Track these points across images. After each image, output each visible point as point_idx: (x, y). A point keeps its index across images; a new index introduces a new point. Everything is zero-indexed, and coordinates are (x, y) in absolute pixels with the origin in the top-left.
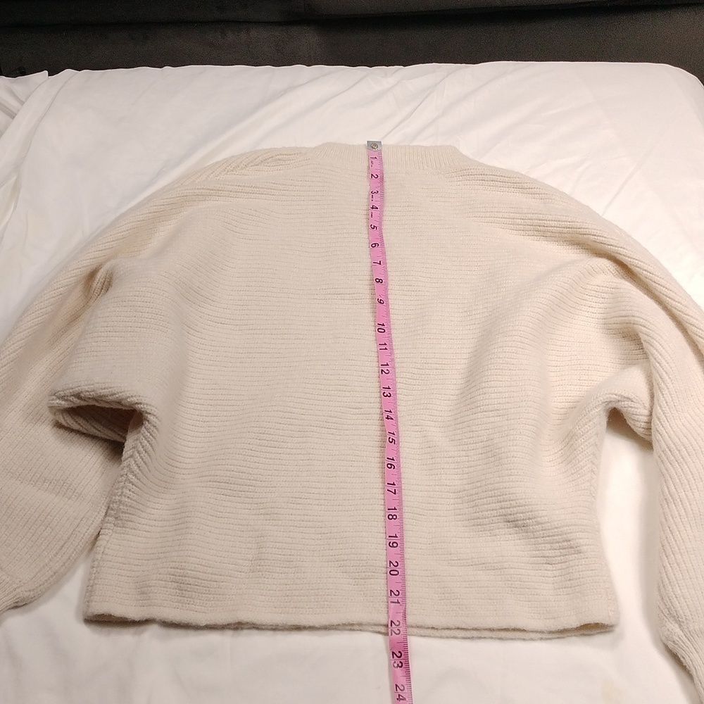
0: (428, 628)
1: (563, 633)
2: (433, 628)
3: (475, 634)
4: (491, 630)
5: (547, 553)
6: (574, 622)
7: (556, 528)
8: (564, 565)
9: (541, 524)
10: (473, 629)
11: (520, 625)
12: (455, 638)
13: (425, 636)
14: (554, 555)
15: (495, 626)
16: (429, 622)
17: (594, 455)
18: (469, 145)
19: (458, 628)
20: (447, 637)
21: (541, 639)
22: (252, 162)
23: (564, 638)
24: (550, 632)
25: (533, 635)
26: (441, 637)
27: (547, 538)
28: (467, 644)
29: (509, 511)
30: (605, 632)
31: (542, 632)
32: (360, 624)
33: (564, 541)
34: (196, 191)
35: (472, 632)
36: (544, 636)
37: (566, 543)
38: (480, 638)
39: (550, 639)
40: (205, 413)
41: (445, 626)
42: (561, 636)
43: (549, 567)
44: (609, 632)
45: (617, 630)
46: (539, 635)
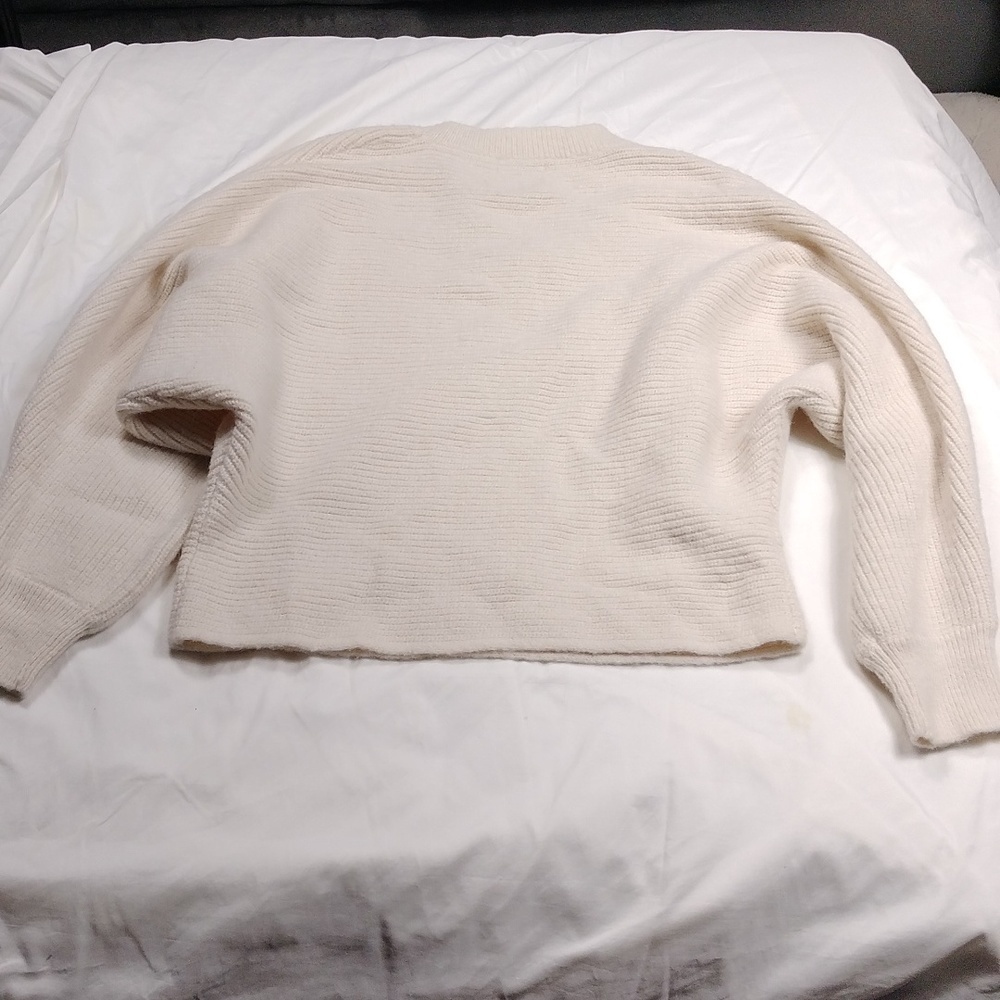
0: (582, 653)
1: (740, 656)
2: (586, 653)
3: (637, 659)
4: (656, 654)
5: (720, 570)
6: (753, 642)
7: (731, 540)
8: (740, 583)
9: (713, 536)
10: (634, 654)
11: (690, 648)
12: (612, 664)
13: (578, 663)
14: (729, 571)
15: (660, 649)
16: (582, 646)
17: (775, 460)
18: (620, 123)
19: (616, 653)
20: (604, 664)
21: (715, 664)
22: (353, 143)
23: (741, 662)
24: (725, 656)
25: (705, 660)
26: (597, 664)
27: (721, 552)
28: (627, 671)
29: (674, 523)
30: (790, 655)
31: (716, 656)
32: (500, 651)
33: (740, 555)
34: (285, 174)
35: (634, 657)
36: (719, 661)
37: (742, 557)
38: (643, 664)
39: (726, 664)
40: (305, 425)
41: (601, 651)
42: (738, 660)
43: (724, 586)
44: (795, 654)
45: (804, 651)
46: (712, 660)
